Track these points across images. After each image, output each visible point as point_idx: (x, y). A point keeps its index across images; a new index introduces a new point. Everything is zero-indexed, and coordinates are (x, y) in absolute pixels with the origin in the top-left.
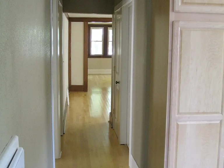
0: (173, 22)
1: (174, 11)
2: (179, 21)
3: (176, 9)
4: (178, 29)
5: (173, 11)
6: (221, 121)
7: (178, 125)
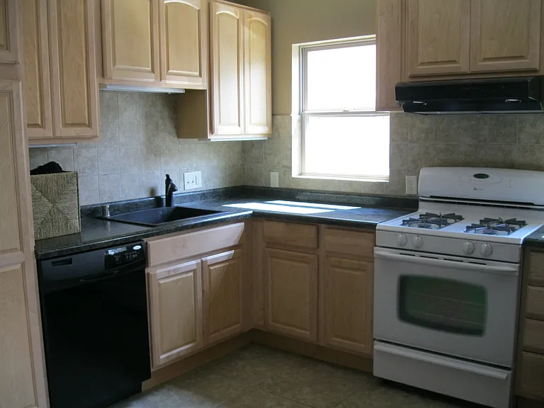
6: (23, 265)
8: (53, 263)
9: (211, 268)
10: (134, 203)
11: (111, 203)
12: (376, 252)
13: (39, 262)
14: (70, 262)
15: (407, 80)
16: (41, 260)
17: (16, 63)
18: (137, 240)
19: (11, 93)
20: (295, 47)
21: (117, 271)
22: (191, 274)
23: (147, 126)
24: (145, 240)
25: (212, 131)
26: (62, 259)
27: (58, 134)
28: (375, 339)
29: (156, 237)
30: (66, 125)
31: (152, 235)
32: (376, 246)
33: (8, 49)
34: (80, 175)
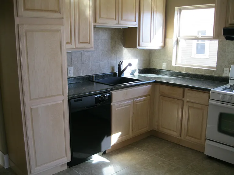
0: (18, 25)
1: (19, 15)
2: (23, 24)
3: (20, 14)
4: (22, 31)
5: (17, 16)
6: (63, 101)
7: (31, 109)
8: (75, 100)
9: (137, 104)
10: (105, 75)
11: (96, 75)
12: (210, 102)
13: (69, 100)
14: (81, 100)
15: (228, 26)
16: (70, 99)
17: (63, 18)
18: (108, 92)
19: (60, 31)
20: (176, 8)
21: (99, 104)
22: (129, 106)
23: (111, 42)
24: (111, 92)
25: (139, 45)
26: (78, 99)
27: (77, 47)
28: (206, 139)
29: (115, 91)
30: (80, 43)
31: (114, 90)
32: (210, 99)
33: (60, 12)
34: (84, 63)
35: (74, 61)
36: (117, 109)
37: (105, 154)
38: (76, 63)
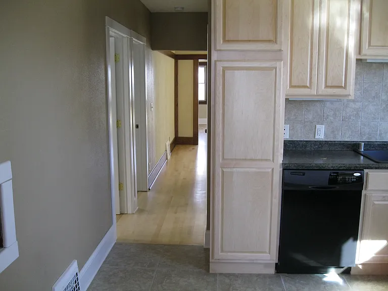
0: (215, 61)
5: (215, 50)
6: (272, 170)
7: (223, 172)
18: (358, 169)
19: (276, 68)
27: (320, 93)
33: (276, 42)
34: (347, 120)
35: (328, 116)
36: (376, 203)
37: (347, 273)
38: (332, 118)
